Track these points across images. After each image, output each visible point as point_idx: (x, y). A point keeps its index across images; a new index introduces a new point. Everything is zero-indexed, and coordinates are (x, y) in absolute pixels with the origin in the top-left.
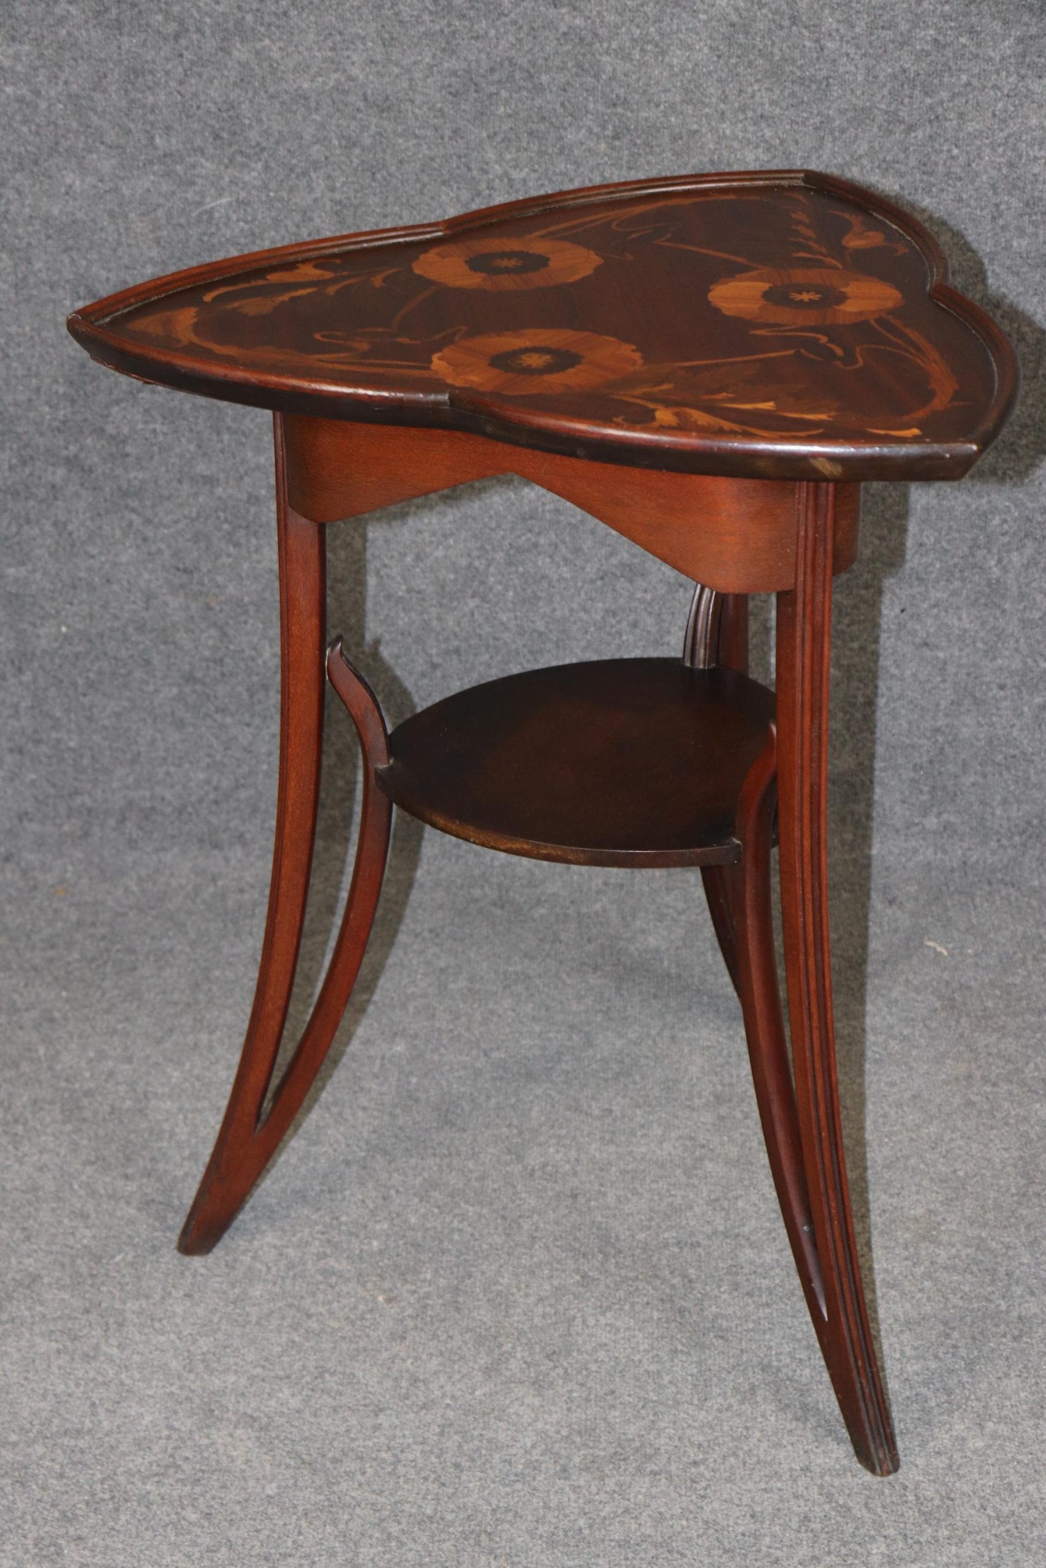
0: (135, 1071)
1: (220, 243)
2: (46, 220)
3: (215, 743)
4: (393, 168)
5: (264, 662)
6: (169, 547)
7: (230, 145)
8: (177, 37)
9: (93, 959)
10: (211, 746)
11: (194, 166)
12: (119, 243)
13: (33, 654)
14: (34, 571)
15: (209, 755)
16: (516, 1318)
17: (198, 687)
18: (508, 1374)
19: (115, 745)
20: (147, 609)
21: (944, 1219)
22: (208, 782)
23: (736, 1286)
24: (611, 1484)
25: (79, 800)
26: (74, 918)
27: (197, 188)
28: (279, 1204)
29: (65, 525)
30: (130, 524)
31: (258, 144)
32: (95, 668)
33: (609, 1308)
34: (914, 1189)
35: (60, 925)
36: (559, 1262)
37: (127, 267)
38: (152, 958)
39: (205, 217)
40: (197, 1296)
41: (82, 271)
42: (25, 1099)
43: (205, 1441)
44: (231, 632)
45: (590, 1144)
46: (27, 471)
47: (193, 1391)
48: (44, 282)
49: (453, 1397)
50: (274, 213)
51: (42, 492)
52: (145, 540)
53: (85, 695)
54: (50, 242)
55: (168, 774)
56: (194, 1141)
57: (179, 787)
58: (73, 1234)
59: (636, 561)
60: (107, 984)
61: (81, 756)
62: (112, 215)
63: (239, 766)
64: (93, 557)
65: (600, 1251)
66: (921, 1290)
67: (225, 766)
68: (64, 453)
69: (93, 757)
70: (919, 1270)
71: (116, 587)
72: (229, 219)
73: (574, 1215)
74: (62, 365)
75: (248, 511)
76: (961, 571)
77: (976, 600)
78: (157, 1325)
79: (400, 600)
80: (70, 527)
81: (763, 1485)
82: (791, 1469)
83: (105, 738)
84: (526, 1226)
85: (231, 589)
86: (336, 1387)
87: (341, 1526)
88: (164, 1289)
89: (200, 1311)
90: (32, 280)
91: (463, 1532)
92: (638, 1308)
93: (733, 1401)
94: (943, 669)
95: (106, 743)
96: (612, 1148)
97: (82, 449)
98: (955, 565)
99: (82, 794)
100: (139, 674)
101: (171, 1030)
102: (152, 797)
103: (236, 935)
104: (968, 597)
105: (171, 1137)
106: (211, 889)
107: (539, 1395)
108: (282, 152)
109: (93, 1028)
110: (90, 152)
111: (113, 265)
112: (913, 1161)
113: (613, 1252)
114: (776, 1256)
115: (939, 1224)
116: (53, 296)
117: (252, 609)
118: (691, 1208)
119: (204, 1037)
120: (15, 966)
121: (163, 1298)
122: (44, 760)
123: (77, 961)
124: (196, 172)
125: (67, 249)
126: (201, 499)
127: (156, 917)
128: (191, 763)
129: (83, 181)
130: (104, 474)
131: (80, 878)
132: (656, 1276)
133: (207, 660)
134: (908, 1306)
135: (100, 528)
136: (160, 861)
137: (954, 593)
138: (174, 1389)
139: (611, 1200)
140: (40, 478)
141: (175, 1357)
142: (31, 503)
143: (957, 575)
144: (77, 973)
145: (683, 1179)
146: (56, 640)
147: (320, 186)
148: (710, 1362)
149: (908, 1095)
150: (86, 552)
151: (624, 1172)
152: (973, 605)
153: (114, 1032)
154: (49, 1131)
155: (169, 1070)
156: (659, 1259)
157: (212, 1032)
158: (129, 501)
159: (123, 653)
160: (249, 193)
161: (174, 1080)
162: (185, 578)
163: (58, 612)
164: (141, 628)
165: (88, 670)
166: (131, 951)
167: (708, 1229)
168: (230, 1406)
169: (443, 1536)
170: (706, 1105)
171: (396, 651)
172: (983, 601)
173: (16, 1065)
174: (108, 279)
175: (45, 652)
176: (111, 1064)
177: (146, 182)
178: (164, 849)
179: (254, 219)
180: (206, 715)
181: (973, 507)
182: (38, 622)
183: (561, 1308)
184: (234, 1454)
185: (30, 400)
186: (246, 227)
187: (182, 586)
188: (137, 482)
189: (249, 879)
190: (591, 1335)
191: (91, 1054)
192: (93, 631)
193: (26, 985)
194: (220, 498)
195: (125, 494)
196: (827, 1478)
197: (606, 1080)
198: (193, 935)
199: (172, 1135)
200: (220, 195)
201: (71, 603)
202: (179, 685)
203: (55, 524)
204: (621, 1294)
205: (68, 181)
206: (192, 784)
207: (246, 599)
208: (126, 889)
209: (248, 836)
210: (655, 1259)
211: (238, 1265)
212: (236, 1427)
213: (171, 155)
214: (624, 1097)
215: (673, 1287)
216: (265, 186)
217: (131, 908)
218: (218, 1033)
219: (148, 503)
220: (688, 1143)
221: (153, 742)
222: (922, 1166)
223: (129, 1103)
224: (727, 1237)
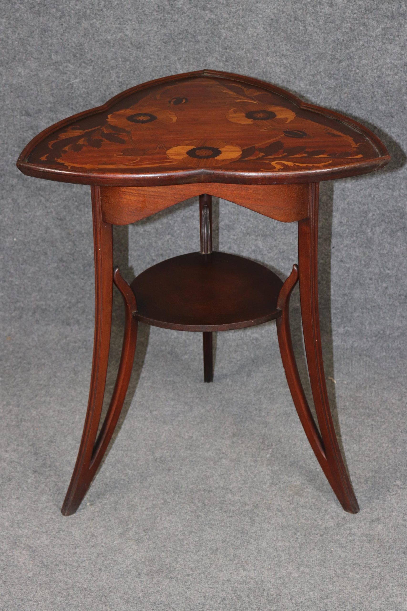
0: (19, 410)
1: (76, 96)
2: (11, 85)
3: (70, 285)
4: (141, 70)
5: (89, 256)
6: (55, 210)
7: (80, 59)
8: (61, 17)
9: (15, 366)
10: (68, 286)
11: (66, 67)
12: (38, 95)
13: (4, 248)
14: (5, 217)
15: (67, 290)
16: (136, 515)
17: (64, 264)
18: (128, 536)
19: (33, 284)
20: (46, 233)
21: (307, 487)
22: (66, 300)
23: (221, 508)
24: (155, 580)
25: (18, 304)
26: (11, 349)
27: (67, 75)
28: (60, 465)
29: (16, 200)
30: (41, 201)
31: (90, 59)
32: (26, 254)
33: (171, 514)
34: (298, 474)
35: (5, 352)
36: (157, 495)
37: (41, 104)
38: (36, 367)
39: (70, 86)
40: (21, 499)
41: (24, 105)
43: (11, 554)
44: (77, 243)
45: (180, 450)
47: (11, 535)
48: (9, 109)
49: (105, 543)
50: (96, 86)
51: (8, 188)
52: (46, 207)
53: (22, 265)
54: (12, 94)
55: (52, 296)
56: (34, 439)
57: (56, 301)
59: (231, 223)
60: (17, 376)
61: (20, 288)
62: (35, 84)
63: (78, 295)
64: (26, 213)
65: (173, 492)
66: (290, 515)
67: (73, 294)
69: (24, 288)
70: (292, 506)
71: (35, 225)
72: (79, 87)
73: (167, 477)
74: (16, 140)
75: (84, 198)
76: (356, 233)
77: (362, 245)
78: (4, 509)
79: (141, 234)
80: (18, 201)
81: (211, 586)
82: (223, 580)
83: (29, 281)
84: (149, 480)
85: (78, 227)
86: (63, 537)
87: (52, 590)
88: (10, 495)
89: (21, 504)
90: (5, 107)
91: (96, 595)
92: (182, 514)
93: (208, 553)
94: (348, 272)
95: (29, 283)
96: (189, 452)
98: (354, 231)
99: (20, 302)
100: (42, 258)
101: (36, 396)
102: (46, 304)
103: (70, 360)
104: (358, 244)
105: (27, 437)
106: (64, 341)
107: (138, 545)
108: (100, 62)
109: (8, 393)
110: (28, 60)
111: (35, 103)
113: (178, 492)
114: (239, 498)
115: (304, 489)
116: (13, 114)
117: (85, 235)
118: (212, 477)
119: (48, 399)
121: (9, 498)
122: (6, 288)
123: (9, 366)
124: (67, 69)
125: (18, 97)
126: (67, 193)
127: (41, 351)
128: (61, 292)
129: (25, 71)
130: (31, 181)
131: (16, 334)
132: (192, 502)
133: (68, 253)
134: (284, 520)
135: (29, 202)
136: (47, 329)
137: (354, 242)
138: (4, 533)
139: (183, 472)
140: (7, 182)
141: (8, 521)
142: (4, 191)
143: (355, 235)
144: (7, 371)
145: (212, 465)
146: (12, 243)
147: (114, 76)
148: (204, 537)
150: (24, 211)
151: (191, 461)
152: (361, 247)
153: (15, 395)
155: (32, 411)
156: (196, 496)
157: (51, 397)
158: (40, 192)
159: (37, 249)
160: (87, 78)
161: (33, 415)
162: (60, 222)
163: (13, 233)
164: (44, 240)
165: (24, 255)
166: (29, 363)
167: (217, 485)
168: (23, 541)
169: (89, 596)
170: (229, 437)
171: (139, 254)
172: (364, 245)
174: (34, 108)
175: (8, 247)
176: (11, 407)
177: (49, 72)
178: (49, 325)
179: (88, 88)
180: (67, 274)
181: (362, 209)
182: (6, 236)
183: (154, 512)
184: (20, 560)
185: (4, 153)
186: (86, 90)
187: (59, 225)
188: (43, 185)
189: (79, 338)
190: (162, 524)
191: (5, 403)
192: (26, 241)
194: (74, 193)
195: (39, 190)
196: (236, 584)
197: (194, 425)
198: (53, 359)
199: (27, 435)
200: (76, 78)
201: (18, 230)
202: (57, 263)
203: (13, 200)
204: (177, 508)
205: (19, 71)
206: (61, 300)
207: (83, 231)
208: (33, 339)
209: (81, 321)
210: (194, 496)
211: (39, 488)
212: (23, 550)
213: (58, 62)
214: (199, 432)
215: (198, 507)
216: (93, 75)
217: (33, 347)
218: (54, 397)
219: (47, 193)
220: (218, 452)
221: (47, 284)
222: (304, 465)
223: (14, 423)
224: (223, 489)
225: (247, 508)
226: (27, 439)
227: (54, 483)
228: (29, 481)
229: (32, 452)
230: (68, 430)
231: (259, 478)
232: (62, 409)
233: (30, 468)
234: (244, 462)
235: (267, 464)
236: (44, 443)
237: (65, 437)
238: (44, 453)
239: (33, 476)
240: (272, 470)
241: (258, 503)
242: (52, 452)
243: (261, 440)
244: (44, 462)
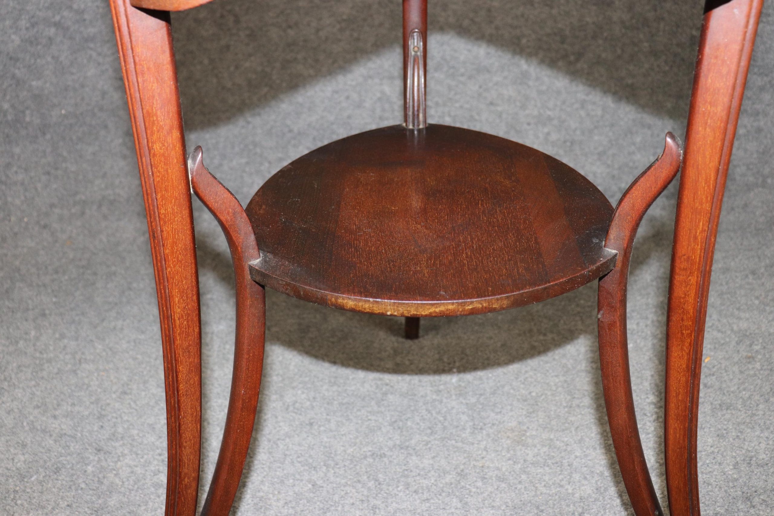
0: (77, 345)
9: (74, 279)
13: (49, 125)
14: (46, 82)
19: (94, 169)
20: (103, 99)
21: (528, 428)
23: (407, 486)
25: (78, 198)
26: (71, 257)
28: (138, 435)
29: (58, 58)
30: (91, 57)
32: (81, 131)
34: (509, 407)
35: (64, 260)
36: (299, 474)
38: (104, 277)
40: (74, 506)
42: (15, 365)
45: (322, 386)
46: (35, 30)
51: (44, 41)
52: (99, 64)
53: (77, 144)
55: (120, 182)
58: (13, 459)
60: (77, 293)
61: (78, 175)
64: (74, 74)
65: (325, 465)
66: (520, 482)
68: (53, 20)
69: (84, 175)
70: (518, 467)
71: (87, 89)
73: (310, 438)
77: (516, 81)
80: (61, 59)
83: (89, 166)
84: (281, 447)
88: (55, 502)
92: (347, 508)
94: (500, 116)
95: (89, 168)
96: (335, 388)
97: (62, 17)
99: (80, 194)
100: (103, 133)
101: (103, 320)
102: (114, 194)
104: (511, 80)
105: (87, 389)
109: (63, 319)
112: (506, 388)
113: (332, 464)
114: (431, 462)
115: (525, 431)
118: (380, 428)
119: (120, 323)
120: (34, 284)
121: (53, 509)
122: (60, 177)
123: (66, 280)
127: (112, 255)
130: (74, 30)
131: (79, 235)
132: (359, 481)
134: (513, 495)
135: (76, 59)
136: (118, 226)
139: (333, 425)
140: (42, 34)
142: (39, 47)
144: (64, 288)
145: (376, 408)
146: (60, 117)
149: (499, 344)
150: (70, 72)
151: (341, 404)
152: (514, 84)
153: (73, 322)
154: (21, 386)
155: (96, 344)
156: (361, 468)
157: (124, 320)
158: (89, 44)
159: (94, 123)
161: (98, 351)
163: (60, 103)
164: (101, 109)
165: (77, 132)
166: (95, 274)
167: (390, 443)
170: (389, 356)
172: (519, 82)
173: (17, 342)
175: (55, 123)
176: (66, 341)
178: (121, 219)
182: (51, 109)
183: (298, 509)
188: (91, 34)
191: (57, 336)
192: (78, 112)
193: (37, 295)
195: (86, 40)
197: (333, 343)
198: (128, 264)
199: (89, 386)
201: (65, 98)
203: (53, 57)
204: (336, 498)
208: (101, 241)
210: (358, 467)
211: (105, 481)
214: (343, 353)
215: (369, 489)
217: (101, 250)
218: (128, 321)
221: (112, 167)
222: (512, 391)
223: (69, 366)
224: (402, 448)
225: (448, 478)
226: (87, 392)
227: (129, 470)
228: (90, 469)
229: (95, 415)
230: (150, 371)
231: (452, 420)
232: (140, 337)
233: (90, 445)
234: (422, 396)
235: (456, 395)
236: (114, 396)
237: (145, 382)
238: (114, 415)
239: (96, 459)
240: (467, 404)
241: (462, 467)
242: (126, 411)
243: (437, 356)
244: (113, 430)
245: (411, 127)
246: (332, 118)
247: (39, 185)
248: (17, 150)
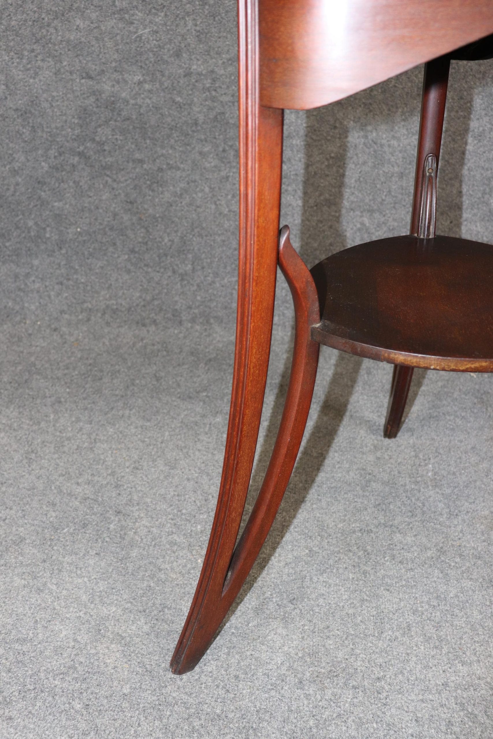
0: (92, 428)
1: (145, 51)
2: (68, 41)
3: (144, 280)
4: (223, 15)
5: (165, 244)
6: (124, 192)
7: (149, 4)
9: (84, 374)
10: (142, 281)
11: (133, 15)
12: (100, 53)
13: (66, 241)
14: (66, 204)
15: (141, 285)
16: (273, 575)
17: (137, 255)
18: (268, 612)
19: (101, 281)
20: (114, 220)
22: (140, 297)
23: (393, 557)
24: (329, 694)
25: (85, 305)
26: (79, 356)
27: (135, 25)
28: (152, 502)
29: (78, 183)
30: (107, 182)
31: (162, 4)
32: (92, 247)
33: (325, 571)
34: (482, 499)
35: (73, 359)
36: (297, 541)
37: (104, 64)
38: (110, 374)
39: (138, 39)
40: (102, 554)
41: (84, 65)
42: (39, 440)
43: (93, 651)
44: (151, 230)
46: (62, 158)
47: (92, 616)
48: (67, 71)
49: (236, 628)
50: (169, 36)
51: (68, 168)
52: (113, 189)
53: (88, 259)
54: (69, 52)
55: (123, 293)
56: (114, 465)
57: (128, 300)
58: (46, 515)
59: (332, 198)
60: (87, 386)
61: (87, 286)
62: (97, 39)
63: (154, 290)
64: (91, 197)
65: (319, 535)
67: (148, 290)
68: (78, 150)
69: (91, 286)
71: (101, 211)
72: (149, 39)
74: (76, 110)
75: (158, 175)
76: (478, 205)
77: (484, 218)
78: (79, 572)
79: (226, 215)
80: (81, 184)
81: (421, 697)
82: (437, 685)
83: (96, 278)
85: (151, 211)
86: (170, 618)
87: (165, 721)
88: (86, 550)
89: (103, 564)
90: (62, 70)
91: (238, 728)
92: (341, 571)
93: (397, 634)
95: (97, 280)
97: (86, 148)
98: (475, 202)
99: (87, 302)
100: (111, 249)
101: (112, 408)
102: (117, 304)
103: (149, 364)
104: (480, 217)
105: (103, 463)
106: (140, 344)
107: (286, 628)
108: (173, 8)
109: (77, 406)
110: (87, 9)
111: (98, 63)
112: (478, 483)
113: (326, 535)
114: (413, 539)
116: (72, 78)
117: (160, 219)
118: (366, 509)
119: (127, 412)
120: (49, 377)
121: (84, 555)
122: (71, 287)
123: (77, 375)
124: (133, 18)
125: (77, 56)
126: (137, 170)
127: (115, 356)
128: (134, 289)
129: (84, 23)
130: (95, 159)
131: (85, 338)
132: (350, 551)
133: (140, 243)
135: (94, 184)
136: (119, 332)
137: (475, 215)
138: (81, 614)
139: (324, 504)
140: (67, 162)
141: (85, 593)
142: (64, 173)
143: (476, 206)
144: (75, 381)
145: (361, 492)
146: (75, 234)
147: (190, 23)
148: (383, 606)
149: (469, 447)
150: (88, 195)
151: (330, 488)
152: (482, 220)
153: (86, 409)
154: (46, 457)
155: (108, 428)
156: (351, 540)
157: (131, 410)
158: (106, 171)
159: (104, 240)
160: (158, 27)
161: (110, 433)
162: (130, 206)
163: (76, 222)
164: (112, 229)
165: (89, 248)
166: (101, 371)
167: (376, 522)
168: (110, 628)
169: (227, 730)
170: (370, 451)
171: (223, 238)
172: (487, 218)
173: (39, 423)
174: (95, 69)
175: (71, 240)
176: (81, 424)
177: (112, 22)
178: (121, 327)
179: (160, 40)
180: (140, 268)
181: (485, 175)
182: (68, 227)
183: (298, 570)
184: (108, 661)
185: (62, 126)
186: (157, 43)
187: (129, 210)
188: (109, 163)
189: (158, 340)
190: (315, 588)
191: (74, 419)
192: (91, 230)
193: (52, 386)
194: (145, 170)
195: (104, 168)
196: (459, 691)
197: (319, 437)
198: (129, 364)
200: (145, 28)
201: (82, 218)
202: (128, 254)
203: (74, 182)
204: (331, 562)
205: (78, 23)
206: (134, 298)
207: (157, 215)
208: (104, 343)
209: (158, 321)
210: (348, 539)
211: (126, 537)
212: (111, 643)
213: (123, 10)
215: (359, 557)
216: (165, 24)
217: (104, 352)
218: (134, 410)
219: (114, 172)
220: (363, 472)
221: (117, 280)
222: (483, 486)
223: (86, 444)
224: (386, 527)
225: (429, 553)
226: (104, 466)
227: (146, 530)
228: (112, 526)
229: (112, 484)
230: (157, 452)
231: (430, 506)
232: (145, 424)
233: (111, 508)
234: (402, 485)
235: (432, 486)
236: (127, 470)
237: (154, 461)
238: (129, 485)
239: (117, 519)
240: (443, 494)
241: (441, 545)
242: (140, 483)
243: (413, 453)
244: (129, 497)
245: (422, 237)
246: (316, 245)
247: (52, 293)
248: (36, 262)
